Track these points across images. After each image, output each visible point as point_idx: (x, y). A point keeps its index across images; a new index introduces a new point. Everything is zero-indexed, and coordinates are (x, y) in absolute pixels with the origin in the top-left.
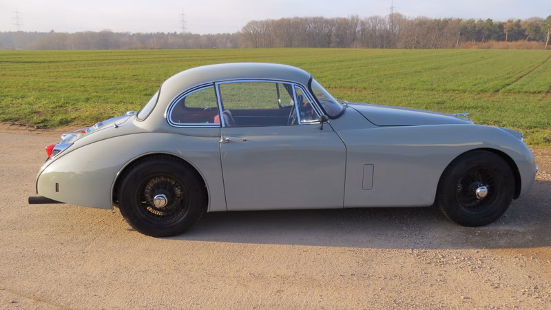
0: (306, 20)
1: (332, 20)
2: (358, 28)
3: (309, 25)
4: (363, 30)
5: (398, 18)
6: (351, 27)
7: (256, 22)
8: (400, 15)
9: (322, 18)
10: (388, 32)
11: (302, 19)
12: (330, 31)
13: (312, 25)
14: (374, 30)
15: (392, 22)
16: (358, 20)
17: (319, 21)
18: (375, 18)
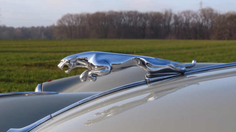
0: (121, 13)
1: (147, 14)
2: (172, 21)
3: (123, 18)
4: (176, 23)
5: (210, 12)
6: (164, 20)
7: (71, 16)
8: (212, 10)
9: (136, 13)
10: (201, 25)
11: (116, 13)
12: (144, 24)
13: (127, 19)
14: (187, 24)
15: (204, 16)
16: (171, 14)
17: (133, 15)
18: (188, 12)
